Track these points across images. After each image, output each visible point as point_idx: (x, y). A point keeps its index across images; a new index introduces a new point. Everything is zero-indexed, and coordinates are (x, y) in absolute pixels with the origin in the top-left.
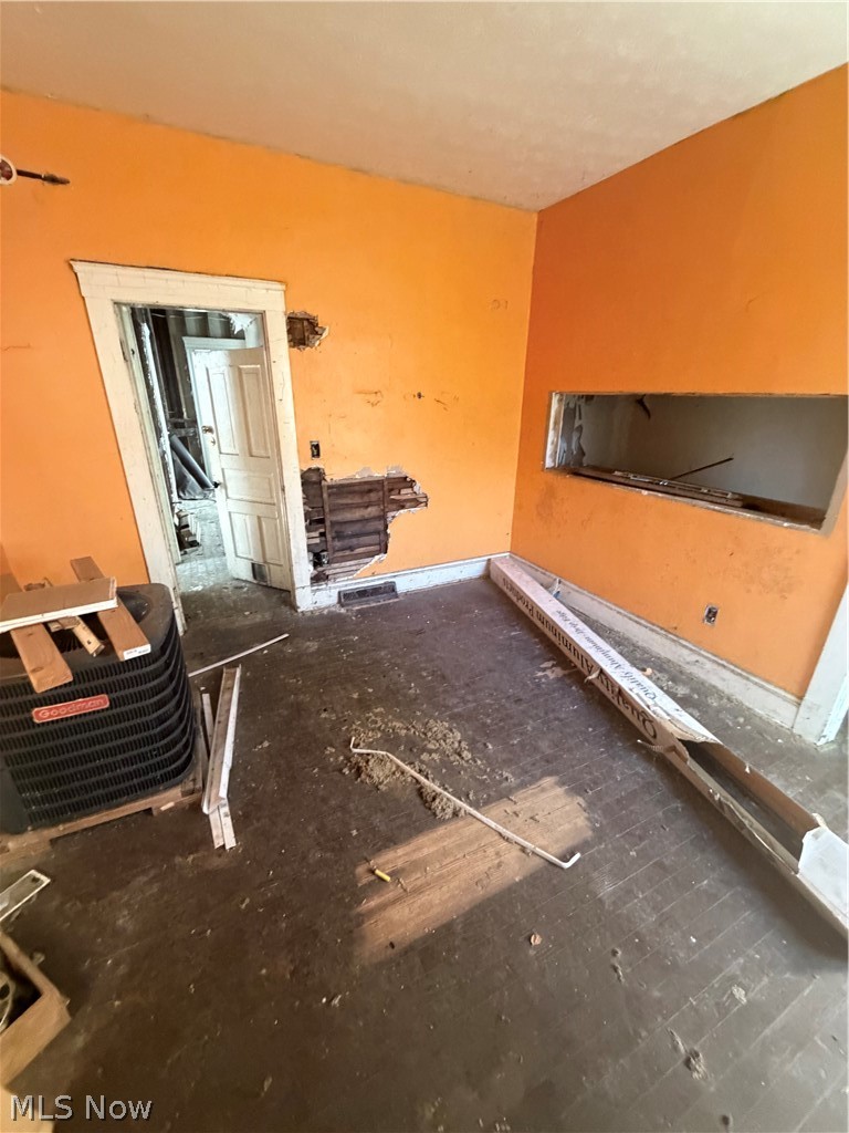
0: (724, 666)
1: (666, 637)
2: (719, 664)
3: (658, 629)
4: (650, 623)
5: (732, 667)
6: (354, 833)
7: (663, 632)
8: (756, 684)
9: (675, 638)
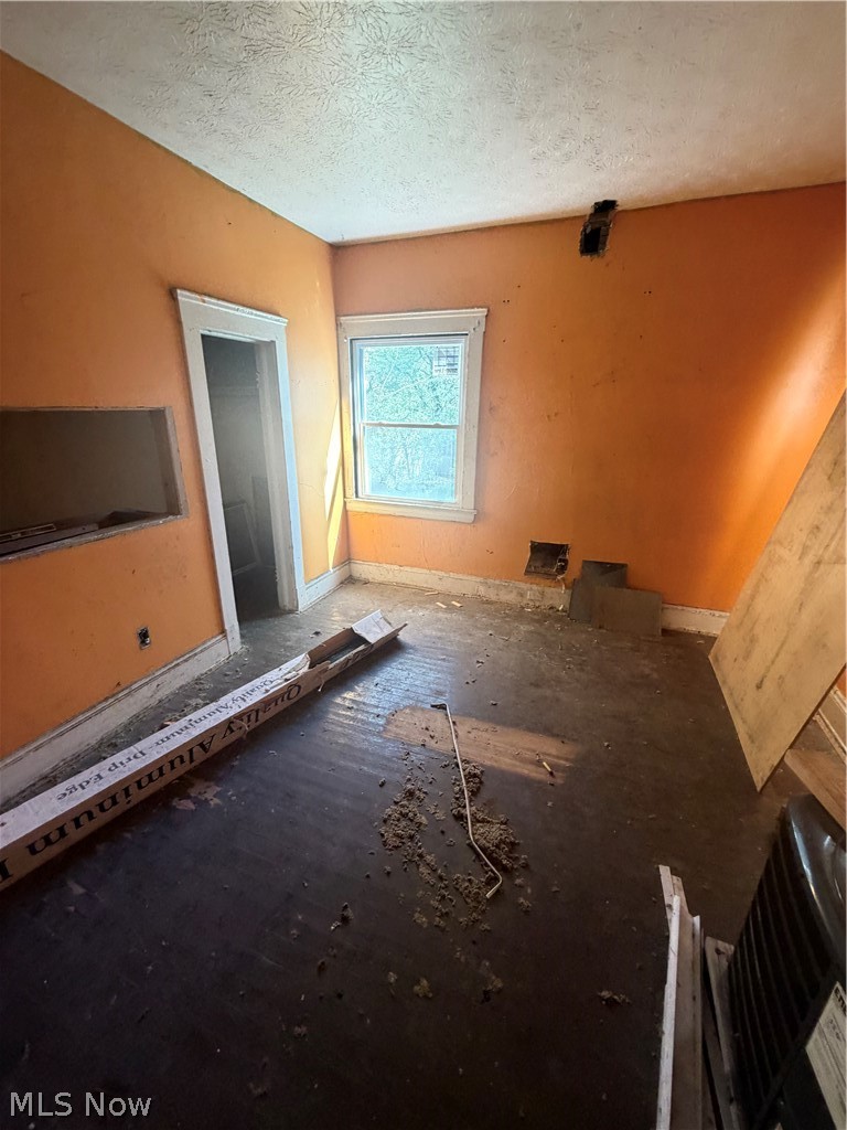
0: (178, 665)
1: (119, 700)
2: (173, 667)
3: (104, 704)
4: (88, 710)
5: (181, 659)
6: (550, 804)
7: (111, 700)
8: (202, 651)
9: (127, 691)
